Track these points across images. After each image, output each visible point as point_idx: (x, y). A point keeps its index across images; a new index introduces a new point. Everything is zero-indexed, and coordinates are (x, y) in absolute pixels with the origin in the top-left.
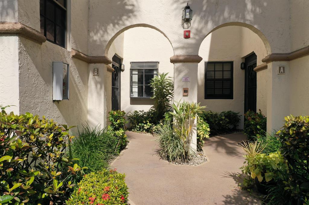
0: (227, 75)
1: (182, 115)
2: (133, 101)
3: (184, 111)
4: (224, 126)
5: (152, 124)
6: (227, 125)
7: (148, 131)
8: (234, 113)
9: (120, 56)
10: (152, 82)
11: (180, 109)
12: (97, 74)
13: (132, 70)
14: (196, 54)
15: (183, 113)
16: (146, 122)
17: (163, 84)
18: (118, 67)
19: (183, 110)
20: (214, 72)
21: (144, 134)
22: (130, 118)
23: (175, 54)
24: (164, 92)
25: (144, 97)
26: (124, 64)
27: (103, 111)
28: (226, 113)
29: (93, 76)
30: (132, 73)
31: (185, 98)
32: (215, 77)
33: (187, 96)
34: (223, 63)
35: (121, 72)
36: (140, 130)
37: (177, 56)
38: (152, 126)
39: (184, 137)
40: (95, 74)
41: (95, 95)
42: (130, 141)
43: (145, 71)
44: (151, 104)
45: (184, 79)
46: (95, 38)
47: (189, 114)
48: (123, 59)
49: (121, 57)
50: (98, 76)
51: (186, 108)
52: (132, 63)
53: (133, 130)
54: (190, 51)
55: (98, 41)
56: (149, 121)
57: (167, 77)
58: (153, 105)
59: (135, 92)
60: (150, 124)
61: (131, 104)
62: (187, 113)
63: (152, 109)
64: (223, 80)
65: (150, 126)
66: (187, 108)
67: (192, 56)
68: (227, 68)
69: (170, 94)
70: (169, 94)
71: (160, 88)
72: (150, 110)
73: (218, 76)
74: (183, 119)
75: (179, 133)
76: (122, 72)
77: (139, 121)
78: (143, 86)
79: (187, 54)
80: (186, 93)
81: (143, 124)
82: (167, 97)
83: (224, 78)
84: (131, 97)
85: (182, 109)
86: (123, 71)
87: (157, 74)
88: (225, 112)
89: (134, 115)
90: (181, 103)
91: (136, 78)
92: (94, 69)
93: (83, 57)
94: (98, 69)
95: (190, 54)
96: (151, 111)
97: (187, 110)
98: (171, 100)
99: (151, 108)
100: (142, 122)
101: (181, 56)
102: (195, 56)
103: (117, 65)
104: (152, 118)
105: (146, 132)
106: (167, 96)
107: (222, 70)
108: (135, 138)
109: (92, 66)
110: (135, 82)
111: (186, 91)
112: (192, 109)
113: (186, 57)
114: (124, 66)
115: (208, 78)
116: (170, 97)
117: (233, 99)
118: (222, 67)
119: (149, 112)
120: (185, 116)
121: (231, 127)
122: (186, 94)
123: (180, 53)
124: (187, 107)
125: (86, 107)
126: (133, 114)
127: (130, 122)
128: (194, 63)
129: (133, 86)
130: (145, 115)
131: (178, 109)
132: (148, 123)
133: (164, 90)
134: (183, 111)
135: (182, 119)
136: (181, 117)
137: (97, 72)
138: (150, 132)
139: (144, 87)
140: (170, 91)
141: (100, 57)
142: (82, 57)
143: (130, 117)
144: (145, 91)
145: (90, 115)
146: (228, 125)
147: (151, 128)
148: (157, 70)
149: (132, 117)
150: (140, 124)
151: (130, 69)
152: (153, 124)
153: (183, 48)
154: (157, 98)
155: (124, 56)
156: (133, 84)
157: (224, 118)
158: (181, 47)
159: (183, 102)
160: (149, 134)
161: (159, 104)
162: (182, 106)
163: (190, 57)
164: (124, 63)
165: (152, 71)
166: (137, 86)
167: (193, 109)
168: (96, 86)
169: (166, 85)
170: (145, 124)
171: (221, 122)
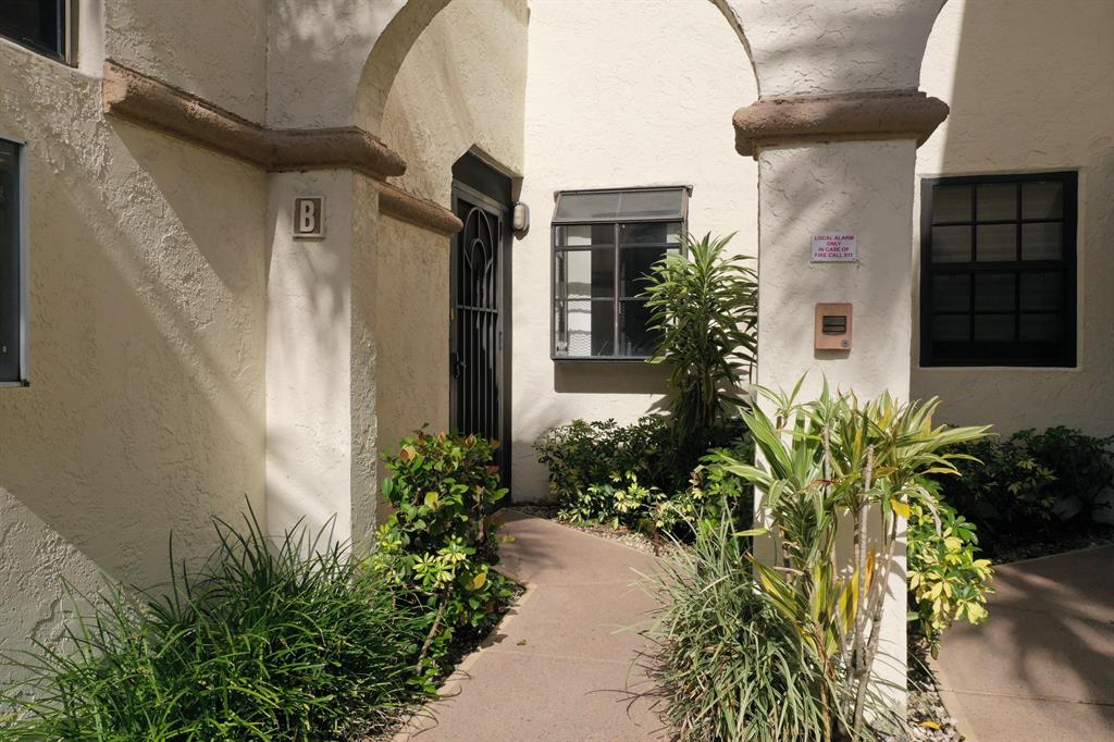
0: (1039, 244)
1: (813, 483)
2: (571, 375)
3: (827, 456)
4: (1026, 504)
5: (652, 492)
6: (1045, 503)
7: (632, 521)
8: (1084, 441)
9: (505, 163)
10: (654, 284)
11: (797, 445)
12: (310, 228)
13: (561, 228)
14: (903, 85)
15: (816, 471)
16: (624, 478)
17: (706, 289)
18: (495, 218)
19: (821, 449)
20: (969, 228)
21: (615, 541)
22: (550, 454)
23: (766, 94)
24: (712, 334)
25: (616, 355)
26: (528, 204)
27: (349, 439)
28: (1038, 438)
29: (296, 243)
30: (562, 241)
31: (833, 366)
32: (978, 256)
33: (841, 353)
34: (1018, 183)
35: (515, 238)
36: (594, 516)
37: (779, 102)
38: (653, 500)
39: (822, 635)
40: (303, 228)
41: (305, 349)
42: (532, 586)
43: (621, 230)
44: (652, 391)
45: (824, 244)
46: (307, 26)
47: (862, 480)
48: (520, 179)
49: (509, 170)
50: (321, 239)
51: (837, 439)
52: (562, 195)
53: (562, 514)
54: (867, 67)
55: (321, 42)
56: (636, 473)
57: (726, 255)
58: (662, 396)
59: (580, 332)
60: (643, 492)
61: (559, 388)
62: (845, 470)
63: (653, 412)
64: (1017, 270)
65: (644, 500)
66: (848, 440)
67: (873, 95)
68: (1039, 205)
69: (744, 340)
70: (736, 343)
71: (691, 310)
72: (644, 419)
73: (995, 245)
74: (820, 513)
75: (793, 605)
76: (520, 238)
77: (593, 471)
78: (613, 302)
79: (845, 88)
80: (841, 338)
81: (608, 490)
82: (729, 359)
83: (1026, 256)
84: (557, 354)
85: (811, 445)
86: (522, 233)
87: (678, 246)
88: (1036, 434)
89: (571, 442)
90: (802, 398)
91: (581, 267)
92: (298, 202)
93: (205, 122)
94: (317, 202)
95: (862, 87)
96: (648, 422)
97: (851, 454)
98: (747, 368)
99: (655, 406)
100: (603, 479)
101: (802, 101)
102: (900, 94)
103: (491, 206)
104: (652, 459)
105: (623, 528)
106: (727, 351)
107: (1013, 216)
108: (560, 566)
109: (290, 183)
110: (578, 288)
111: (833, 323)
112: (883, 445)
113: (835, 103)
114: (526, 211)
115: (935, 259)
116: (740, 355)
117: (1074, 365)
118: (1015, 203)
119: (638, 432)
120: (830, 490)
121: (1067, 508)
122: (834, 342)
123: (800, 81)
124: (846, 430)
125: (253, 419)
126: (562, 437)
127: (551, 477)
128: (892, 143)
129: (571, 305)
130: (621, 444)
131: (787, 440)
132: (634, 486)
133: (713, 323)
134: (817, 458)
135: (813, 512)
136: (803, 496)
137: (312, 220)
138: (643, 531)
139: (617, 309)
140: (741, 327)
141: (329, 131)
142: (191, 119)
143: (550, 449)
144: (620, 330)
145: (282, 461)
146: (1051, 499)
147: (647, 509)
148: (680, 223)
149: (558, 454)
150: (593, 489)
151: (554, 225)
152: (658, 492)
153: (816, 49)
154: (679, 361)
155: (525, 167)
156: (571, 296)
157: (1030, 464)
158: (801, 47)
159: (815, 396)
160: (636, 543)
161: (686, 390)
162: (814, 424)
163: (860, 101)
164: (526, 196)
165: (658, 227)
166: (588, 306)
167: (889, 445)
168: (313, 299)
169: (721, 294)
170: (617, 486)
171: (1014, 488)
